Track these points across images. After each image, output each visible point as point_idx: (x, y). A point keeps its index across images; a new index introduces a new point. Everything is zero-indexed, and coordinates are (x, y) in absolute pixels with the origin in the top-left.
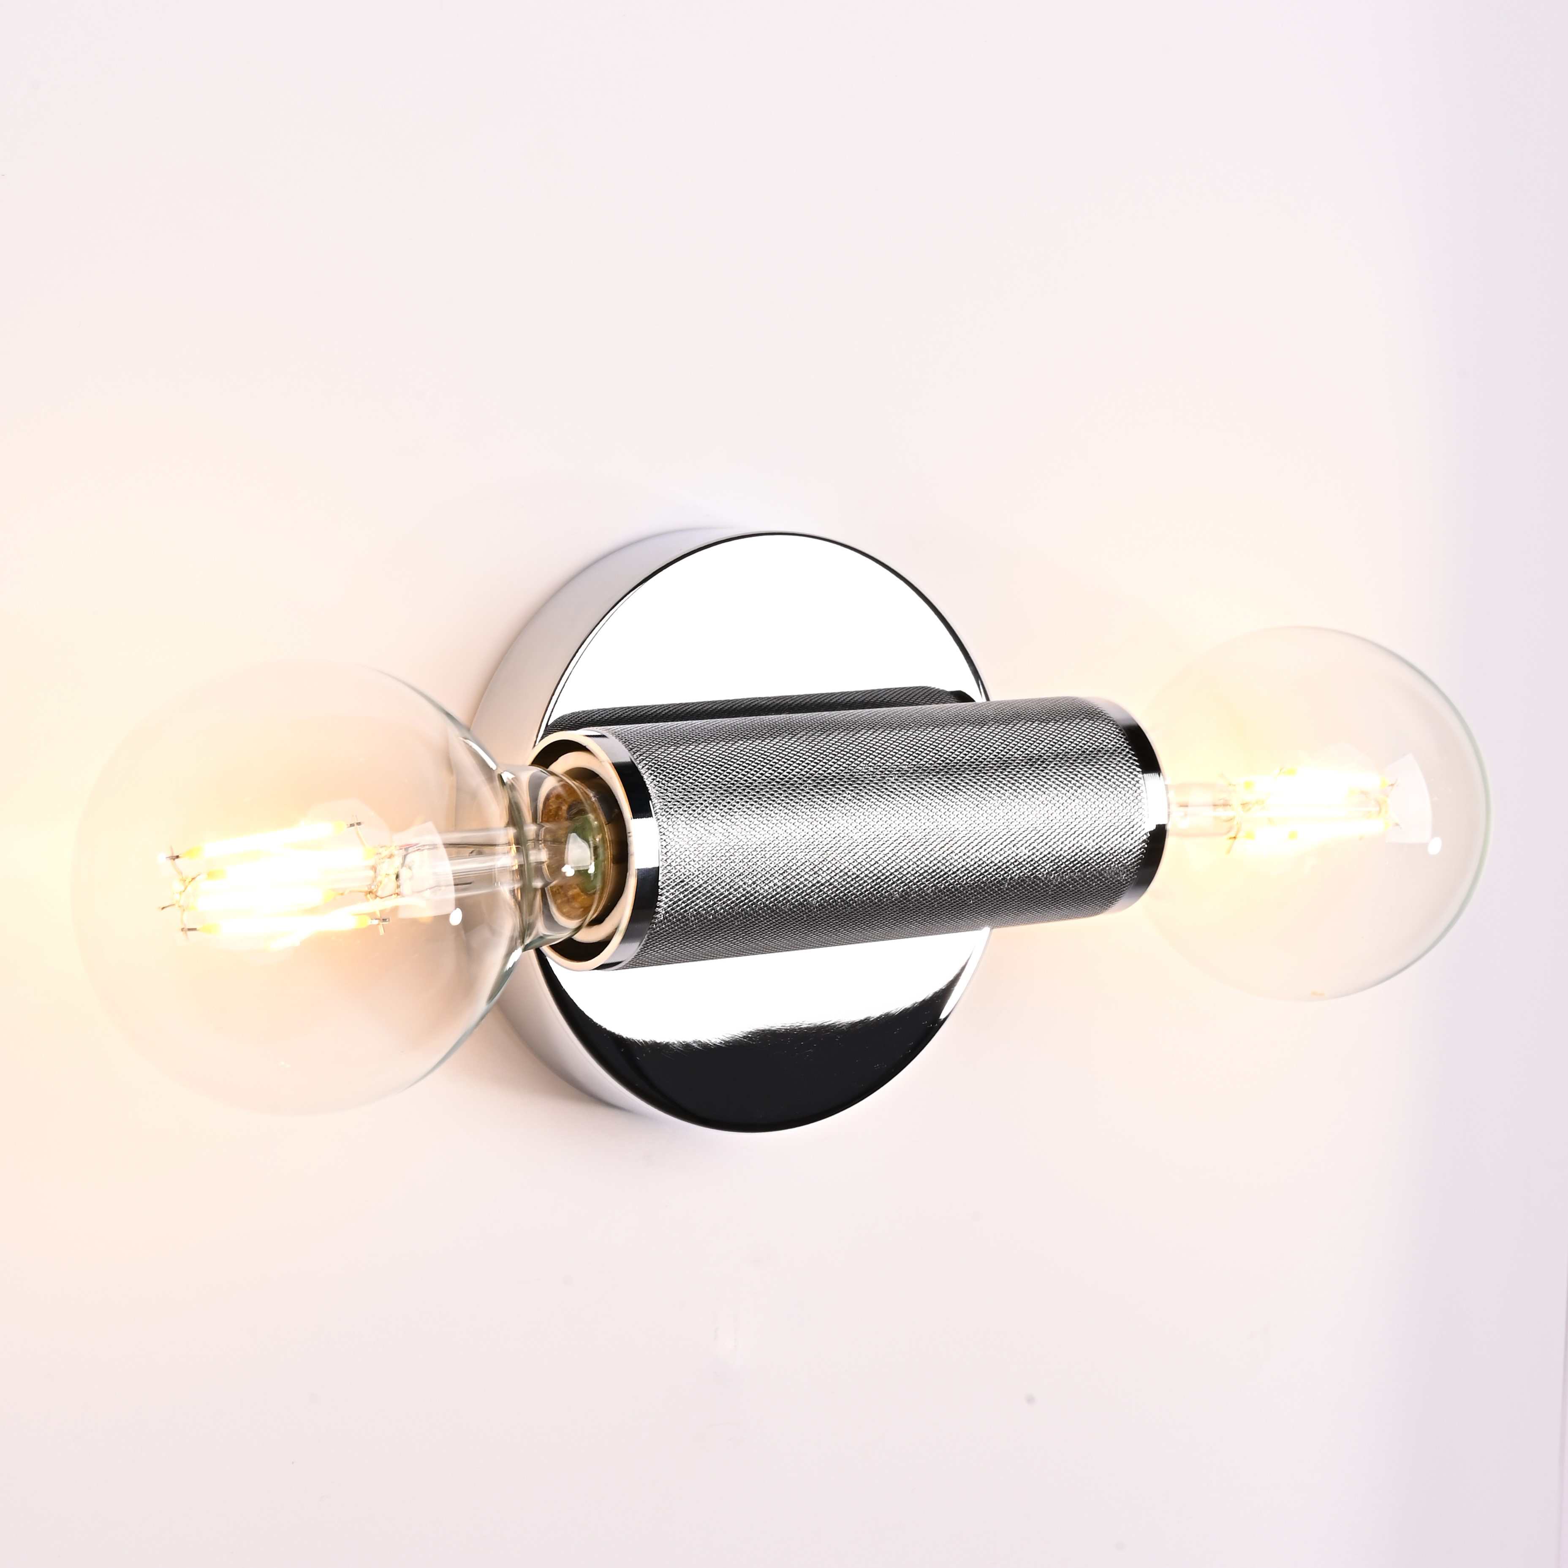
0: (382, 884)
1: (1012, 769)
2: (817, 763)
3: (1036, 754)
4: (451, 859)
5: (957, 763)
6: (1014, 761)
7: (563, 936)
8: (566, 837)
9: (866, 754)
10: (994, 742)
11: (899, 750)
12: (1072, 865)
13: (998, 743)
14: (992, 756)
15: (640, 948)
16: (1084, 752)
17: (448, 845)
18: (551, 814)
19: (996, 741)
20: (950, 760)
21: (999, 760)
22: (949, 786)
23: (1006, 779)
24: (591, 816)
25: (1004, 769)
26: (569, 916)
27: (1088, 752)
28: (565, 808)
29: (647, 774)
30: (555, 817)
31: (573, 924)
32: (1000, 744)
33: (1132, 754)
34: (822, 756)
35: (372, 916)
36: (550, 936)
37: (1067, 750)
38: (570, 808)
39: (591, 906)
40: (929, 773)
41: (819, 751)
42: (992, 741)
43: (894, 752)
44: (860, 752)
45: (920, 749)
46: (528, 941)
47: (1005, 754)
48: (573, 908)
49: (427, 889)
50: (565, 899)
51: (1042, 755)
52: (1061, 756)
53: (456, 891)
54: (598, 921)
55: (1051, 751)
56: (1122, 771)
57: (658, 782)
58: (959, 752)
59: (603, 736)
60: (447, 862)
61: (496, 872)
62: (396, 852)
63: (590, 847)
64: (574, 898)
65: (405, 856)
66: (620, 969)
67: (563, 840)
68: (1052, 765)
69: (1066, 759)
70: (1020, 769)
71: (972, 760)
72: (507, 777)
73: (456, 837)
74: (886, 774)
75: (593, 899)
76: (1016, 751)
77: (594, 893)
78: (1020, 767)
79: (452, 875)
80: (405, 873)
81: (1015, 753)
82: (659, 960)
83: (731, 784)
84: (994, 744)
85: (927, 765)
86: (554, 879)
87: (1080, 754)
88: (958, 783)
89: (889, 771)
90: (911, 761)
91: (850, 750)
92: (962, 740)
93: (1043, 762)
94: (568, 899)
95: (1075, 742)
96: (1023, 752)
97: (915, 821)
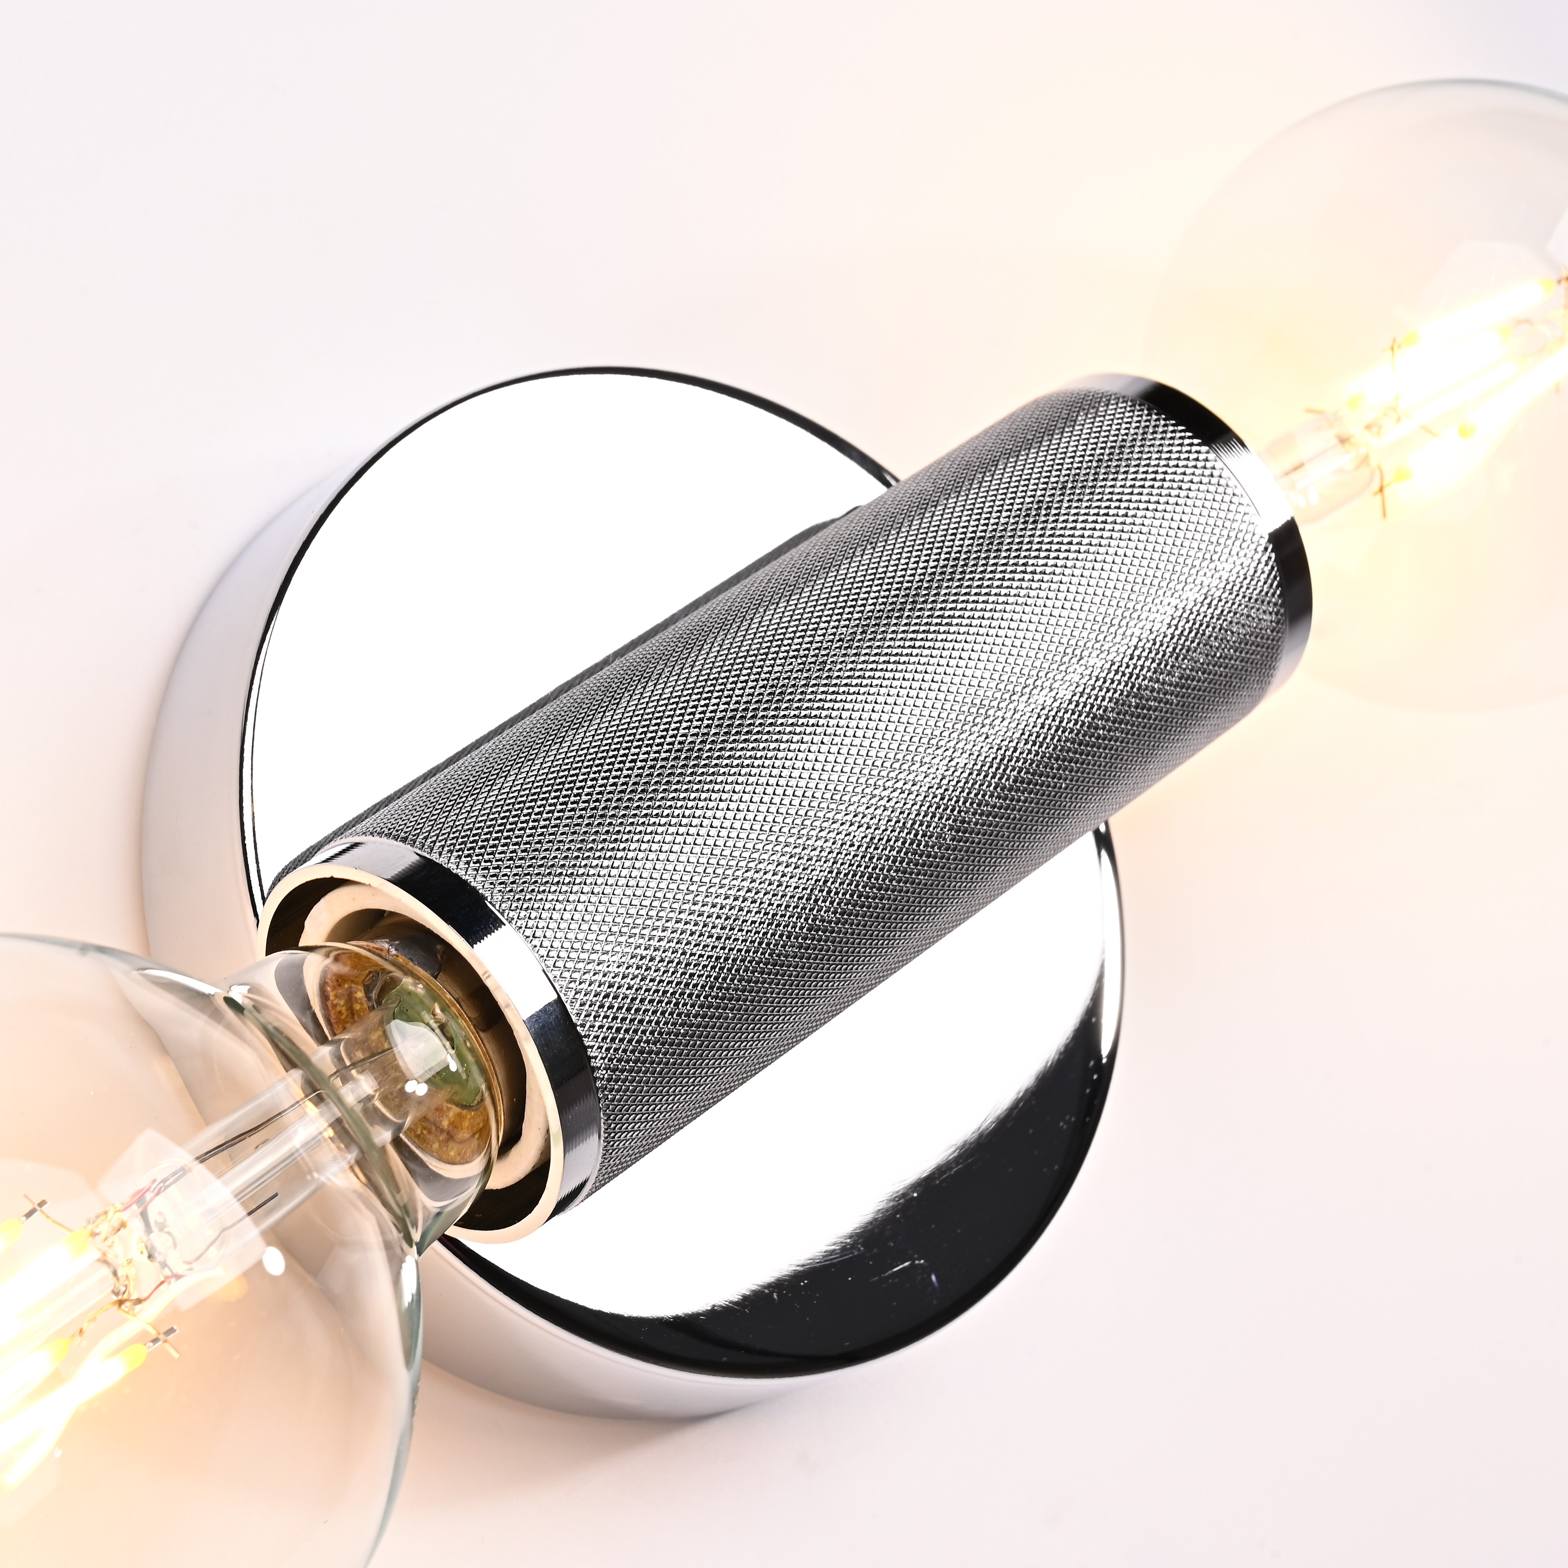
0: (131, 1278)
1: (1009, 544)
2: (709, 698)
3: (1032, 503)
4: (219, 1176)
5: (921, 581)
6: (1005, 530)
7: (470, 1194)
8: (385, 1035)
9: (775, 644)
10: (958, 519)
11: (822, 611)
12: (1183, 638)
13: (964, 519)
14: (967, 542)
15: (602, 1138)
16: (1100, 460)
17: (202, 1159)
18: (343, 1017)
19: (960, 517)
20: (908, 582)
21: (982, 540)
22: (929, 620)
23: (1011, 563)
24: (407, 982)
25: (998, 550)
26: (464, 1161)
27: (1106, 458)
28: (360, 994)
29: (453, 860)
30: (353, 1017)
31: (476, 1166)
32: (968, 518)
33: (1173, 425)
34: (709, 683)
35: (141, 1338)
36: (450, 1204)
37: (1073, 472)
38: (368, 990)
39: (487, 1121)
40: (888, 617)
41: (701, 678)
42: (954, 520)
43: (817, 617)
44: (764, 645)
45: (853, 591)
46: (416, 1236)
47: (985, 528)
48: (462, 1142)
49: (207, 1249)
50: (442, 1137)
51: (1041, 498)
52: (1070, 485)
53: (257, 1223)
54: (512, 1137)
55: (1050, 486)
56: (1174, 456)
57: (478, 862)
58: (914, 563)
59: (355, 845)
60: (217, 1184)
61: (304, 1154)
62: (125, 1216)
63: (433, 1030)
64: (455, 1125)
65: (144, 1215)
66: (587, 1196)
67: (386, 1046)
68: (1066, 505)
69: (1080, 485)
70: (1020, 536)
71: (942, 563)
72: (239, 994)
73: (212, 1136)
74: (823, 655)
75: (485, 1109)
76: (999, 514)
77: (482, 1100)
78: (1019, 533)
79: (235, 1200)
80: (158, 1240)
81: (999, 518)
82: (644, 1143)
83: (594, 802)
84: (959, 523)
85: (878, 608)
86: (406, 1115)
87: (1096, 467)
88: (941, 609)
89: (826, 649)
90: (850, 616)
91: (748, 651)
92: (908, 544)
93: (1049, 508)
94: (448, 1133)
95: (1078, 453)
96: (1010, 510)
97: (910, 702)
